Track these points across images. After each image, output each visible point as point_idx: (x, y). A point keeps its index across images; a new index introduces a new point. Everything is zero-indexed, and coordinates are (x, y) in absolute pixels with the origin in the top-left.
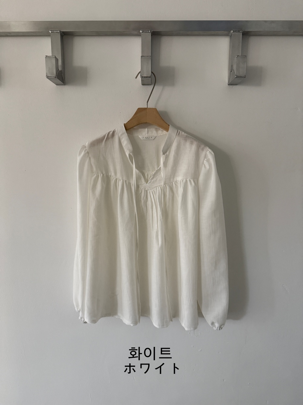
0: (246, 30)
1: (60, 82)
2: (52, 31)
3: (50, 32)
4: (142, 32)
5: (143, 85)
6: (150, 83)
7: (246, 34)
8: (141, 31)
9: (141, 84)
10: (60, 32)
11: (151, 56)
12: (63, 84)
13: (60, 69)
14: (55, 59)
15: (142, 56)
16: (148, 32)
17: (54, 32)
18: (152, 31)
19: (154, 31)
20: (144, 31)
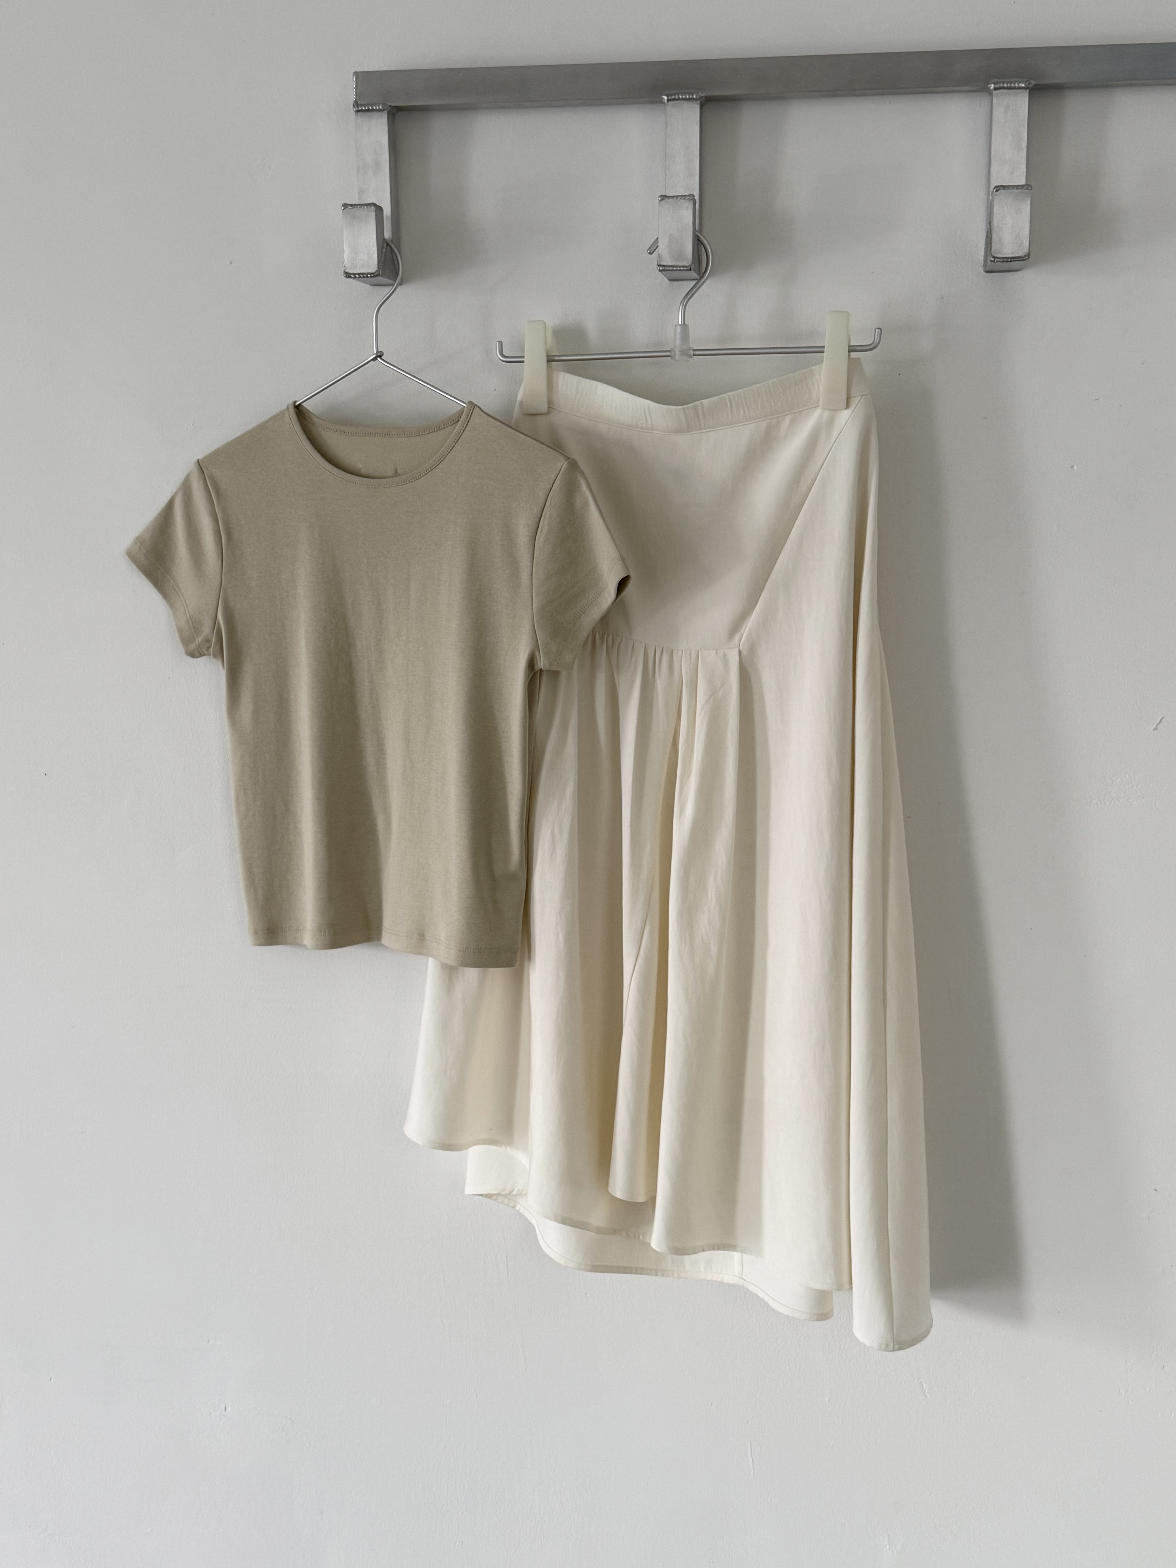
2: (671, 95)
3: (665, 98)
4: (995, 89)
8: (992, 86)
10: (699, 99)
16: (1020, 88)
17: (679, 99)
18: (1033, 82)
19: (1039, 83)
20: (1004, 83)
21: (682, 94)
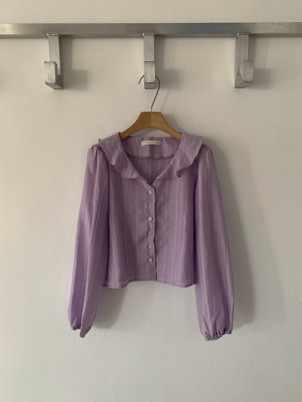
0: (254, 33)
2: (50, 34)
5: (146, 88)
6: (155, 88)
7: (254, 36)
8: (144, 34)
10: (58, 35)
11: (155, 62)
12: (62, 88)
14: (54, 65)
15: (145, 62)
16: (151, 35)
17: (52, 35)
18: (155, 33)
19: (157, 34)
20: (147, 33)
21: (53, 34)
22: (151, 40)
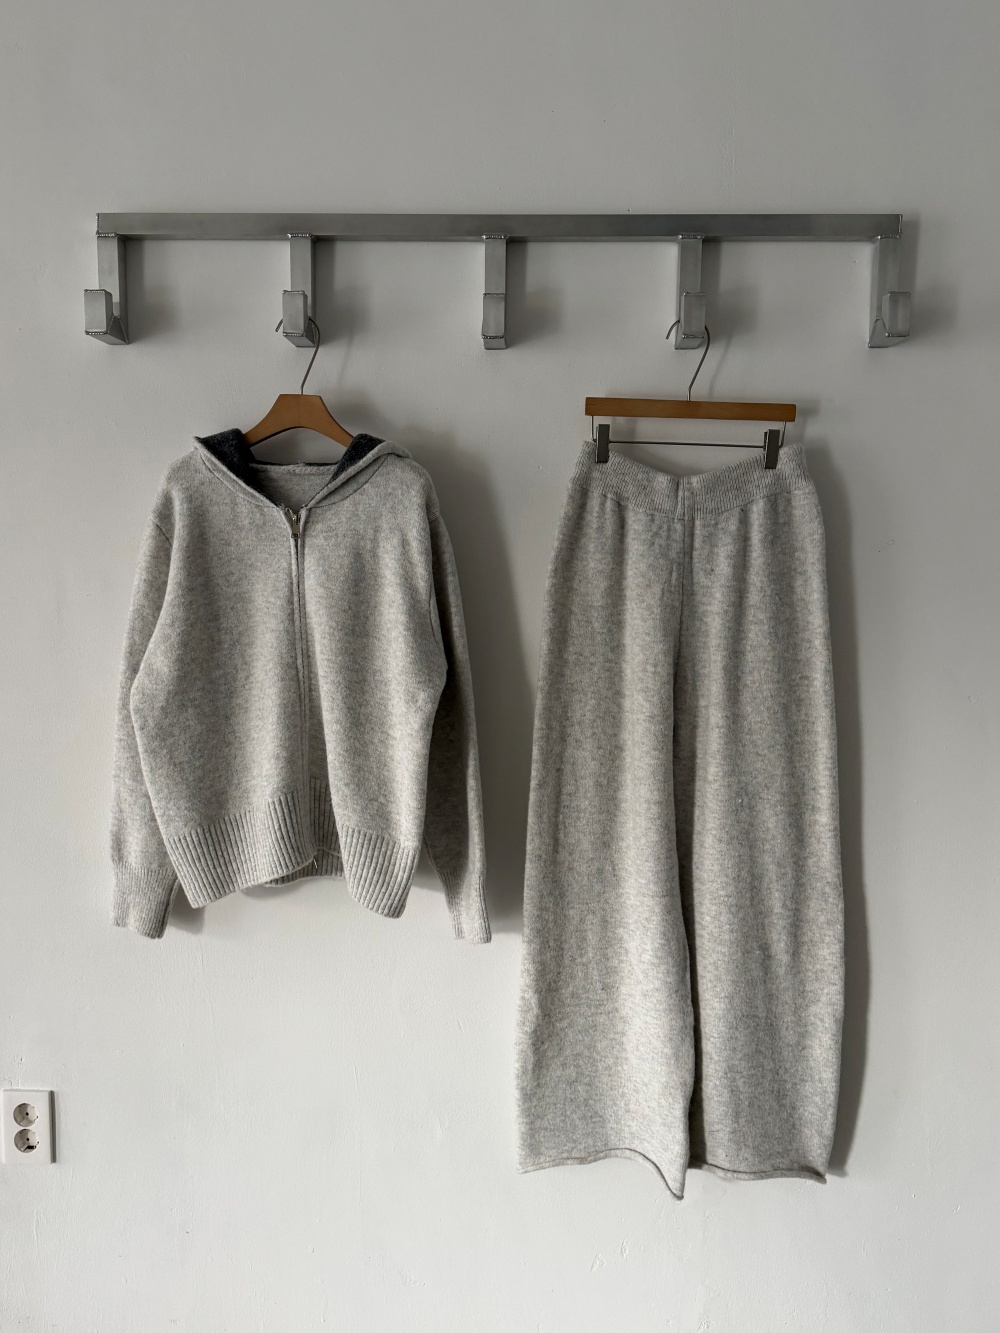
0: (711, 235)
1: (307, 341)
2: (294, 234)
3: (290, 236)
5: (487, 349)
6: (504, 346)
7: (711, 242)
8: (485, 237)
9: (483, 348)
10: (311, 237)
11: (506, 295)
12: (312, 344)
13: (310, 314)
14: (302, 297)
15: (485, 294)
16: (500, 239)
17: (298, 237)
18: (508, 236)
19: (512, 236)
21: (300, 233)
22: (501, 248)
